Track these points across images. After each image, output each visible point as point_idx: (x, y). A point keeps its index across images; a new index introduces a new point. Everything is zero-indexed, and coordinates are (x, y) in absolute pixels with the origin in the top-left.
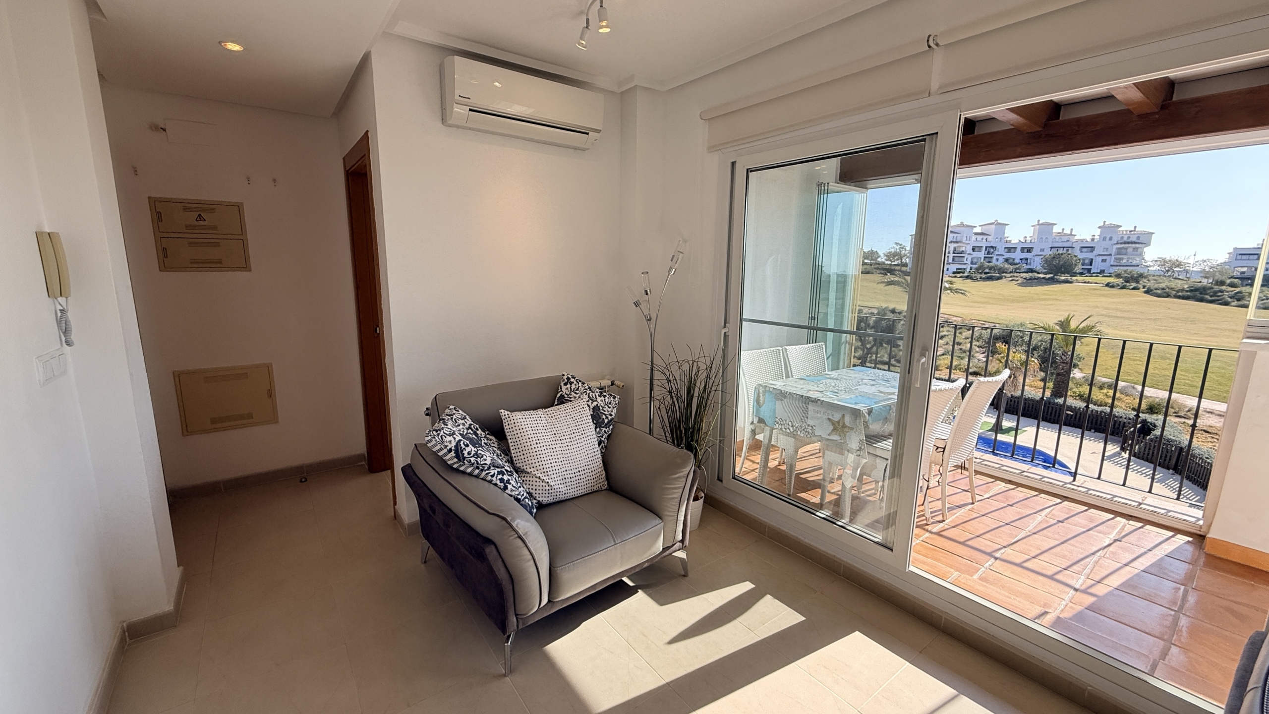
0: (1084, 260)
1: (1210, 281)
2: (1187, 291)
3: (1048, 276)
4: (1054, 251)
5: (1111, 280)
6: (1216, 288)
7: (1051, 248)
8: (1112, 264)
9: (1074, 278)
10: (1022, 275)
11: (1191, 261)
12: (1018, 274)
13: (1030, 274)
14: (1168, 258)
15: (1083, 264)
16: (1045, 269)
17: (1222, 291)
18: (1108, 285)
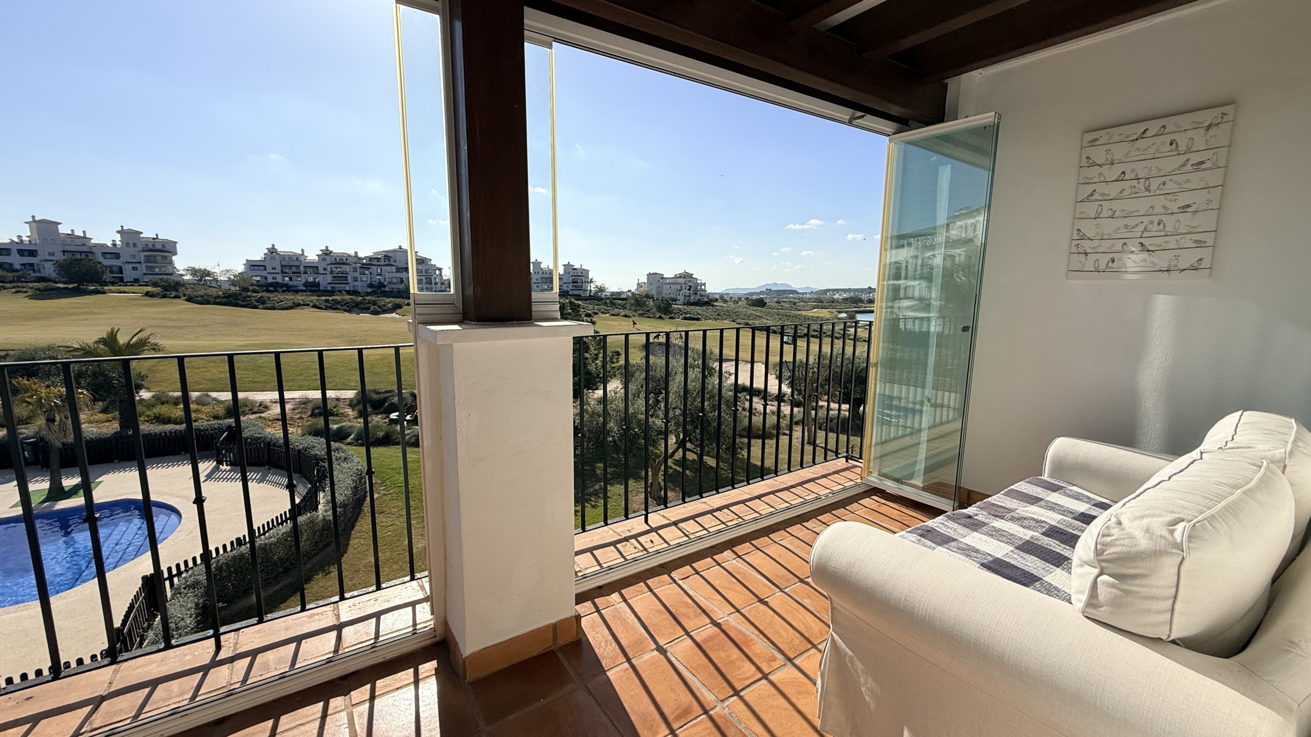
0: (111, 267)
1: (237, 288)
2: (223, 298)
3: (70, 286)
4: (69, 256)
5: (149, 289)
6: (244, 294)
7: (64, 252)
8: (145, 272)
9: (106, 288)
10: (31, 285)
11: (217, 270)
12: (25, 285)
13: (44, 284)
14: (197, 267)
15: (112, 272)
16: (63, 277)
17: (249, 297)
18: (147, 294)
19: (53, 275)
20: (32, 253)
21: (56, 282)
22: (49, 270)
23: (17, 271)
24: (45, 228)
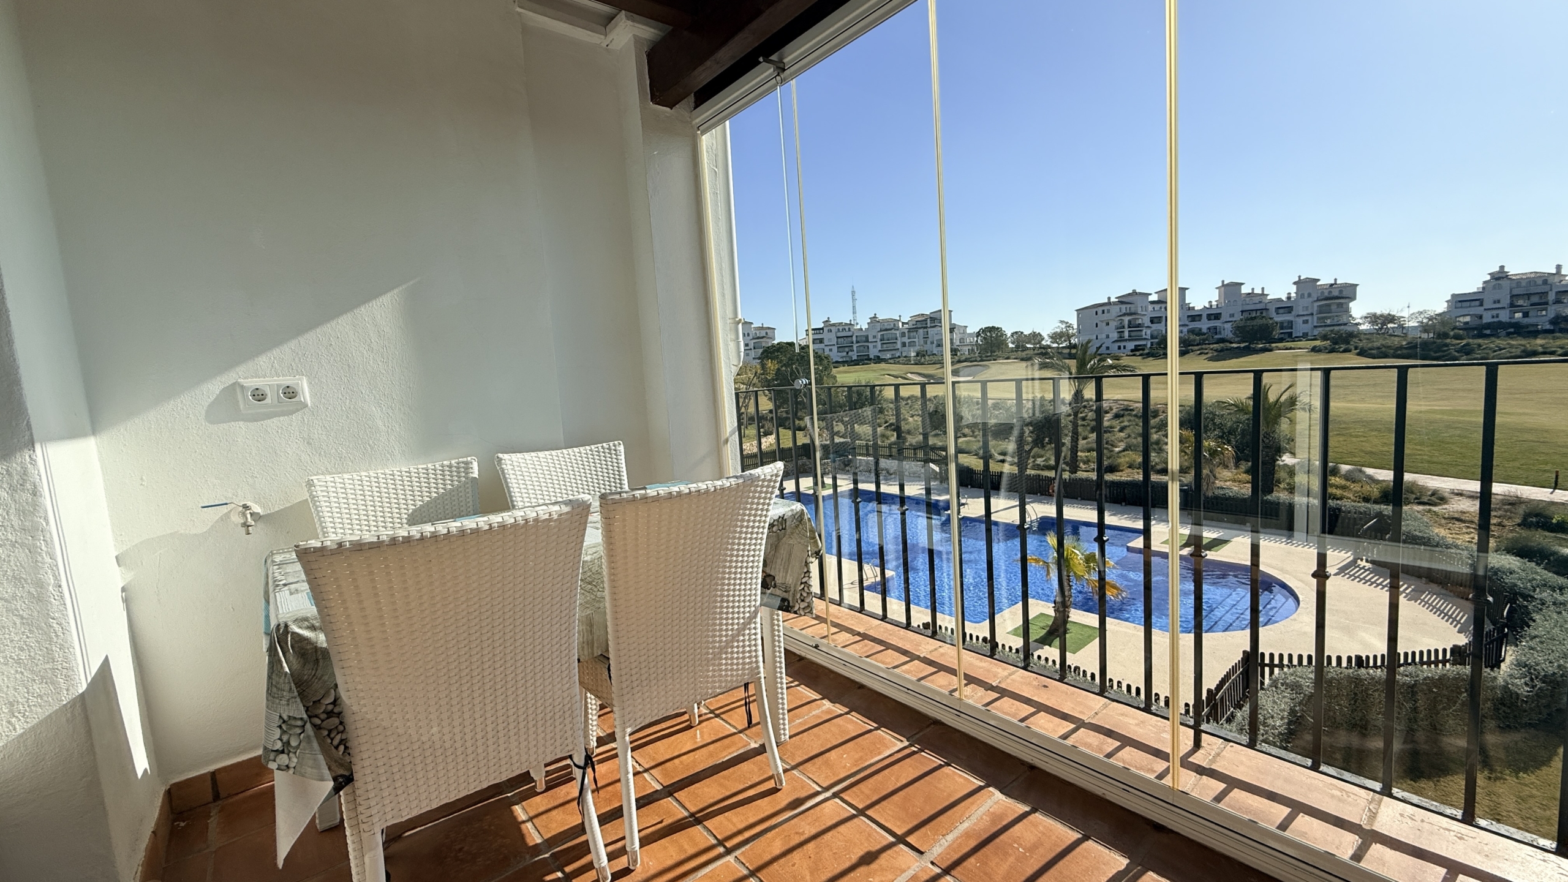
0: (1282, 323)
1: (1431, 335)
3: (1242, 345)
4: (1246, 315)
5: (1318, 343)
6: (1440, 342)
7: (1242, 312)
8: (1315, 324)
9: (1274, 345)
10: (1212, 346)
11: (1405, 314)
12: (1207, 346)
13: (1222, 345)
14: (1379, 312)
15: (1282, 328)
16: (1238, 337)
17: (1446, 345)
18: (1314, 350)
19: (1231, 335)
20: (1217, 316)
21: (1231, 343)
22: (1227, 331)
23: (1205, 334)
24: (1230, 289)
